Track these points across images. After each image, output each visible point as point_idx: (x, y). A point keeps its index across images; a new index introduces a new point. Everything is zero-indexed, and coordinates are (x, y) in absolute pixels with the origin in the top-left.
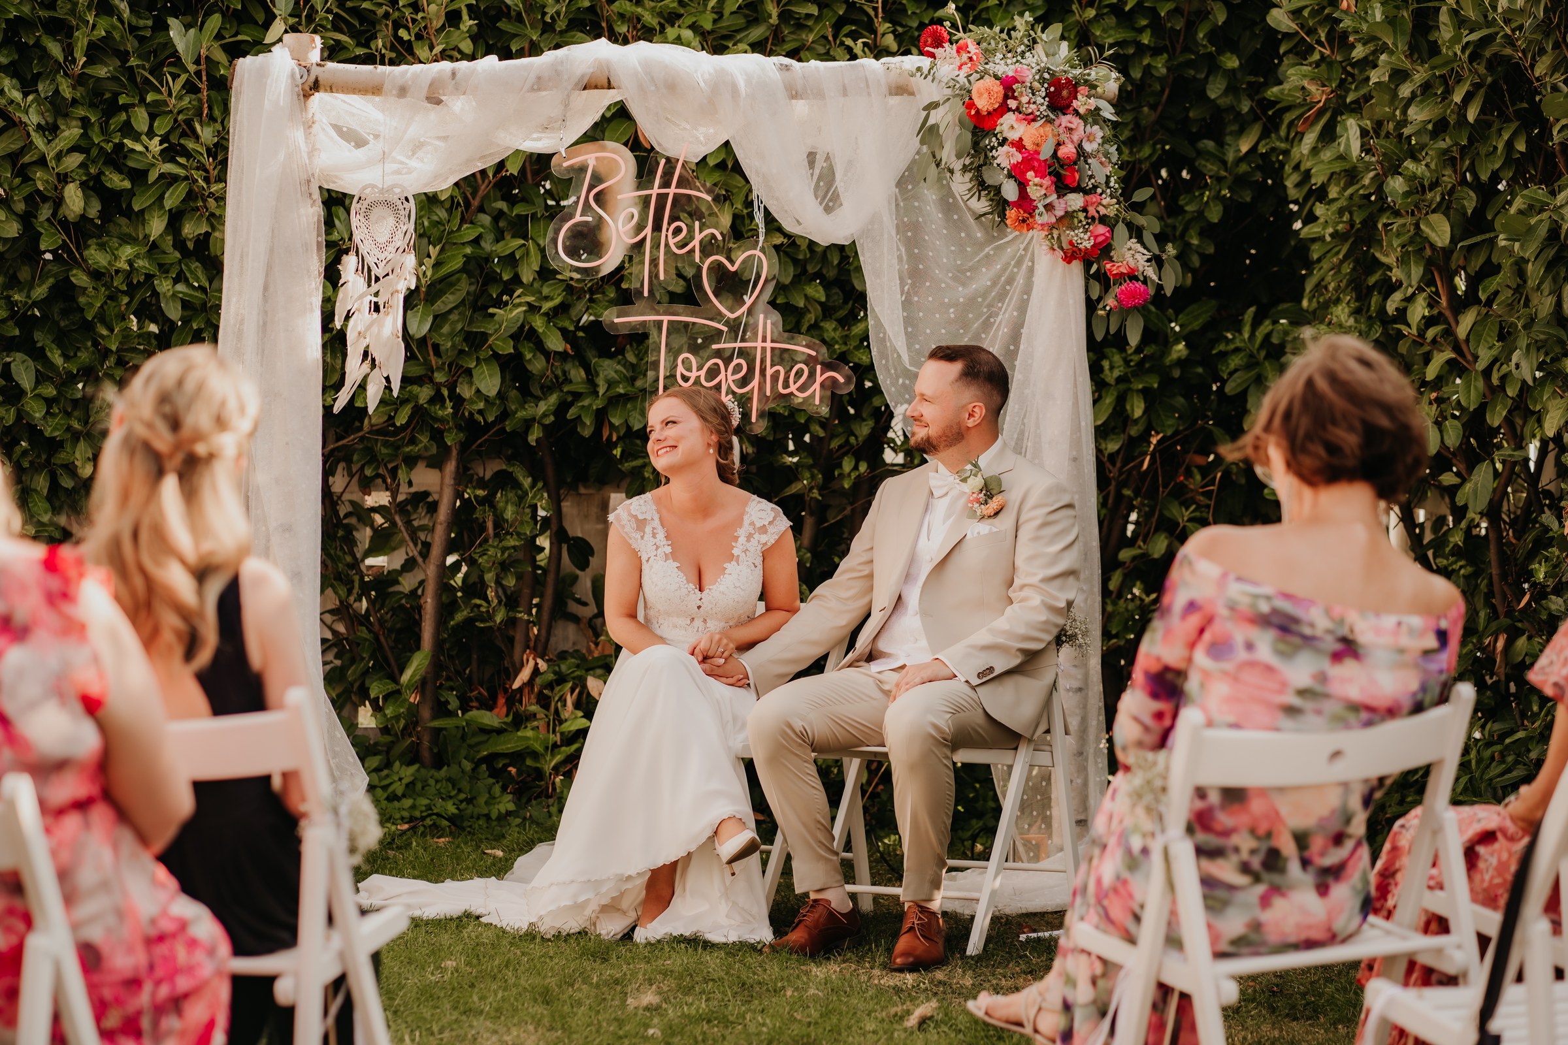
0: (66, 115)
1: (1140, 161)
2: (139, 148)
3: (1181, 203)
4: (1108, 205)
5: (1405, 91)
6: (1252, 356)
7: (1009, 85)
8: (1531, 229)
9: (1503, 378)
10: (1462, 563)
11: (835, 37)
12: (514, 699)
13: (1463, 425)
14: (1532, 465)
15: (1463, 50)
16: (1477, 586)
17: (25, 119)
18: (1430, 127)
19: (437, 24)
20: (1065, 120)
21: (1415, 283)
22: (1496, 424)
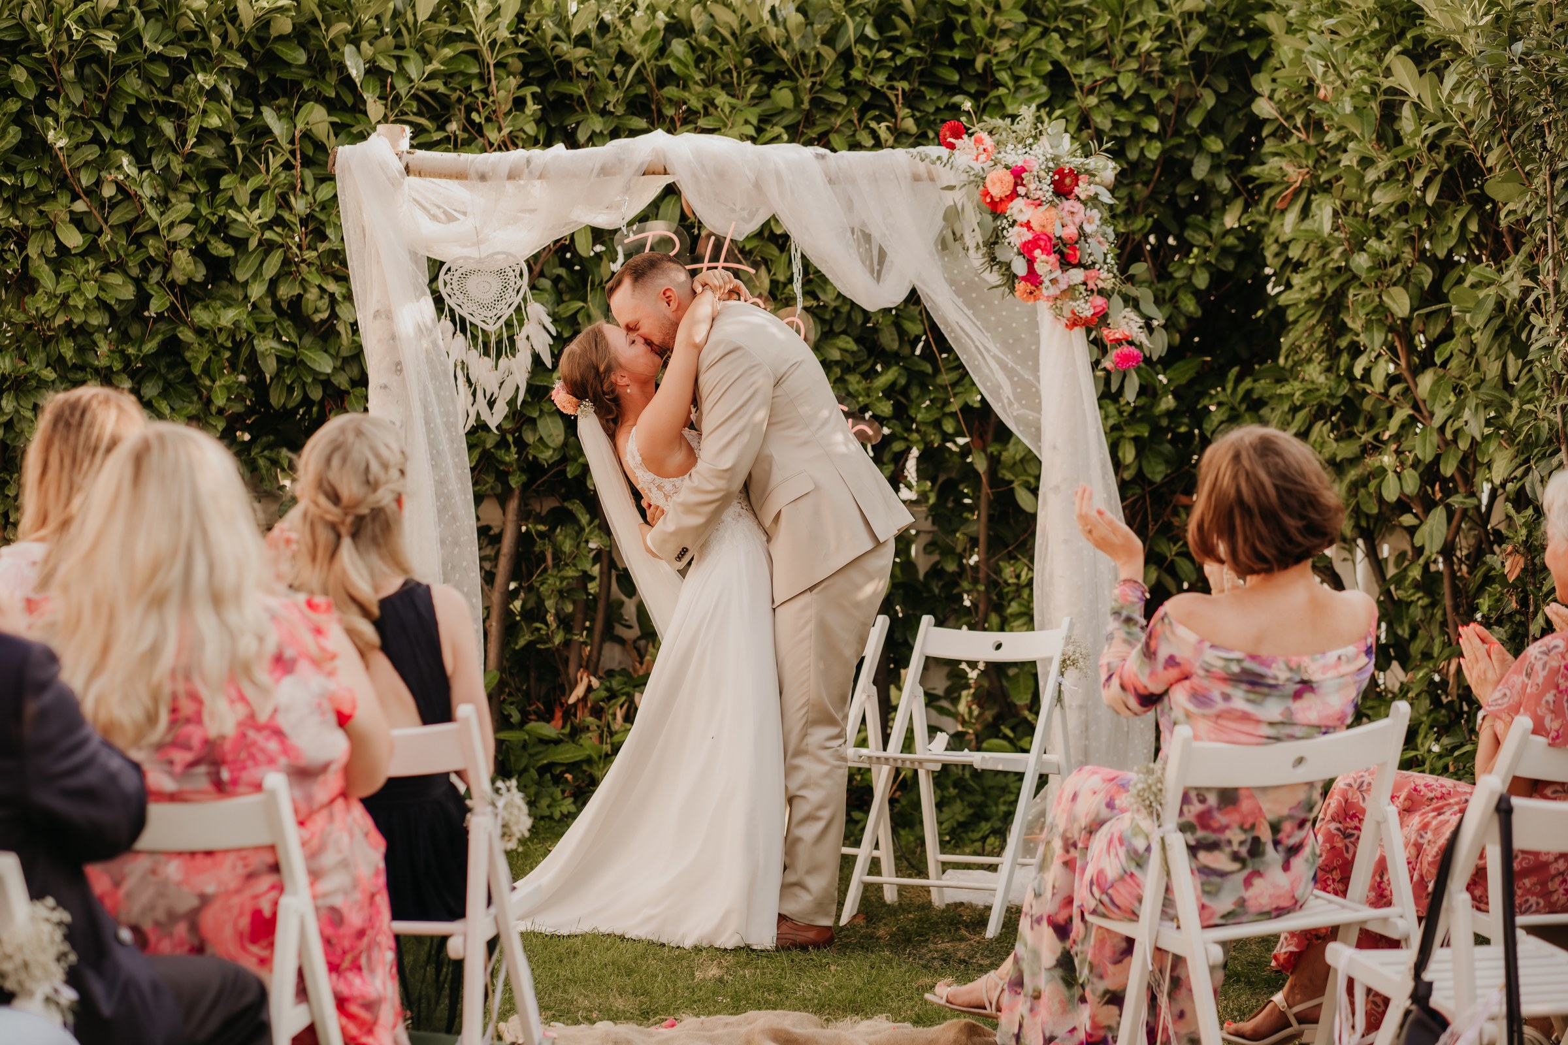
0: (175, 190)
1: (1134, 233)
2: (241, 218)
3: (1170, 269)
4: (1106, 278)
5: (1371, 176)
6: (1233, 408)
7: (1018, 174)
8: (1479, 303)
9: (1456, 433)
10: (1420, 594)
11: (860, 120)
12: (569, 712)
13: (1421, 475)
14: (1483, 509)
15: (1423, 141)
16: (1433, 615)
17: (140, 192)
18: (1392, 210)
19: (506, 107)
20: (1068, 205)
21: (1377, 347)
22: (1449, 474)
